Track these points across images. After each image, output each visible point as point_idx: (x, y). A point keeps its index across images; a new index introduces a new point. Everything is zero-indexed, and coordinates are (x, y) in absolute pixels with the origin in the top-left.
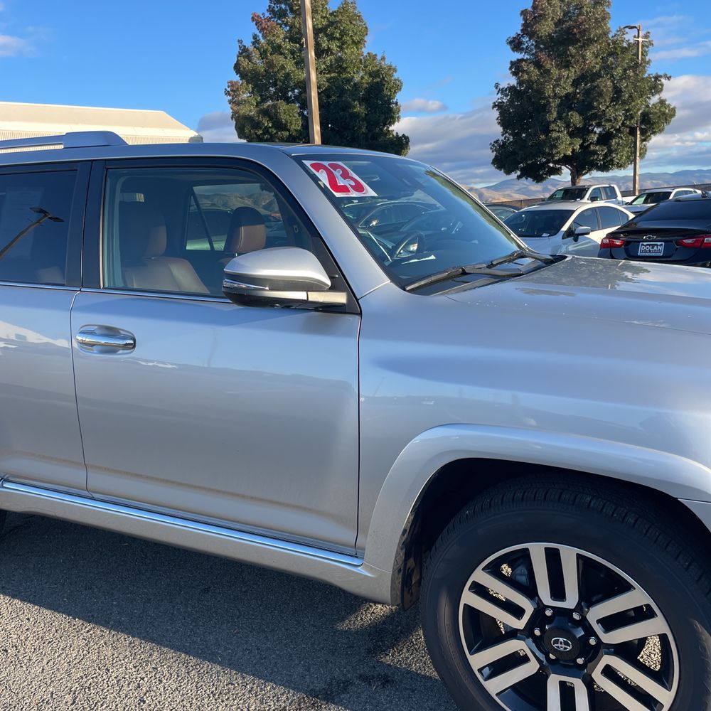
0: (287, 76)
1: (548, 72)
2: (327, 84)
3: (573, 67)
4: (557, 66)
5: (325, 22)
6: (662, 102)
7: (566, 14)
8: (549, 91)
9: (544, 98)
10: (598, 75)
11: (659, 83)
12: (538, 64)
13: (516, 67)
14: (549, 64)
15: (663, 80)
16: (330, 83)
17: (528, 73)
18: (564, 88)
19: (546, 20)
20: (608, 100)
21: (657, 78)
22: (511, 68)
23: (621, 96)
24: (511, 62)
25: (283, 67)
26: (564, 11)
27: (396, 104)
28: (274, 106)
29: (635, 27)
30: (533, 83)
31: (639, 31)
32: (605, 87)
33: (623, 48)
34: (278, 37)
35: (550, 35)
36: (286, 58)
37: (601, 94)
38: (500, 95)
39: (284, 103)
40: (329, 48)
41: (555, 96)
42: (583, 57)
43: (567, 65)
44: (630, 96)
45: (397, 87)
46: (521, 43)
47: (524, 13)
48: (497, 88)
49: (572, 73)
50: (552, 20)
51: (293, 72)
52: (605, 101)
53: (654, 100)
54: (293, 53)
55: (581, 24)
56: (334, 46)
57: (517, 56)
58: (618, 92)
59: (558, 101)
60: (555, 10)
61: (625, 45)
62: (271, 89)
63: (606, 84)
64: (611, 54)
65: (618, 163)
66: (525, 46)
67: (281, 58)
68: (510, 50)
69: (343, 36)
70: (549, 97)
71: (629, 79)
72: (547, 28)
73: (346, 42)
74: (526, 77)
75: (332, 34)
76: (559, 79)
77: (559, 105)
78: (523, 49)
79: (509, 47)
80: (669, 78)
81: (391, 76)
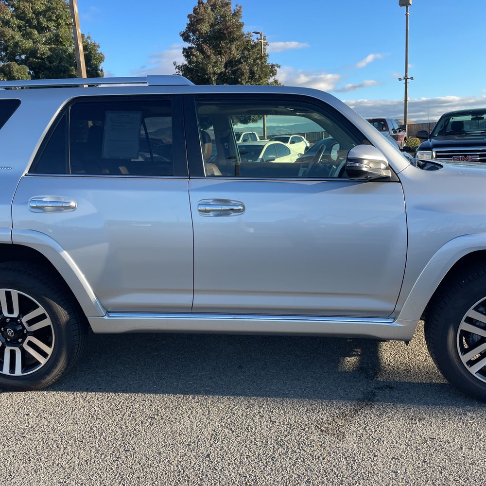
0: (16, 44)
1: (208, 57)
2: (49, 53)
3: (223, 55)
4: (214, 54)
5: (43, 8)
6: (276, 81)
7: (216, 19)
8: (210, 69)
9: (207, 74)
10: (239, 62)
11: (274, 69)
12: (202, 51)
13: (187, 53)
14: (209, 52)
15: (276, 68)
16: (51, 52)
17: (196, 57)
18: (220, 68)
19: (205, 23)
20: (247, 78)
21: (272, 66)
22: (183, 53)
23: (254, 76)
24: (184, 48)
25: (13, 38)
26: (215, 18)
27: (102, 71)
28: (9, 66)
29: (259, 33)
30: (200, 63)
31: (261, 35)
32: (245, 69)
33: (251, 46)
34: (7, 14)
35: (207, 33)
36: (14, 30)
37: (242, 74)
38: (177, 70)
39: (16, 64)
40: (48, 26)
41: (214, 73)
42: (230, 49)
43: (220, 53)
44: (259, 77)
45: (101, 59)
46: (189, 36)
47: (189, 16)
48: (175, 65)
49: (224, 59)
50: (208, 23)
51: (21, 41)
52: (245, 78)
53: (271, 80)
54: (19, 27)
55: (228, 28)
56: (52, 25)
57: (187, 45)
58: (252, 73)
59: (216, 76)
60: (210, 16)
61: (252, 44)
62: (3, 53)
63: (245, 68)
64: (245, 48)
65: (253, 119)
66: (191, 39)
67: (10, 30)
68: (182, 40)
69: (58, 19)
70: (211, 73)
71: (258, 65)
72: (205, 28)
73: (60, 24)
74: (195, 59)
75: (50, 17)
76: (216, 62)
77: (218, 79)
78: (190, 40)
79: (181, 38)
80: (279, 67)
81: (96, 50)
